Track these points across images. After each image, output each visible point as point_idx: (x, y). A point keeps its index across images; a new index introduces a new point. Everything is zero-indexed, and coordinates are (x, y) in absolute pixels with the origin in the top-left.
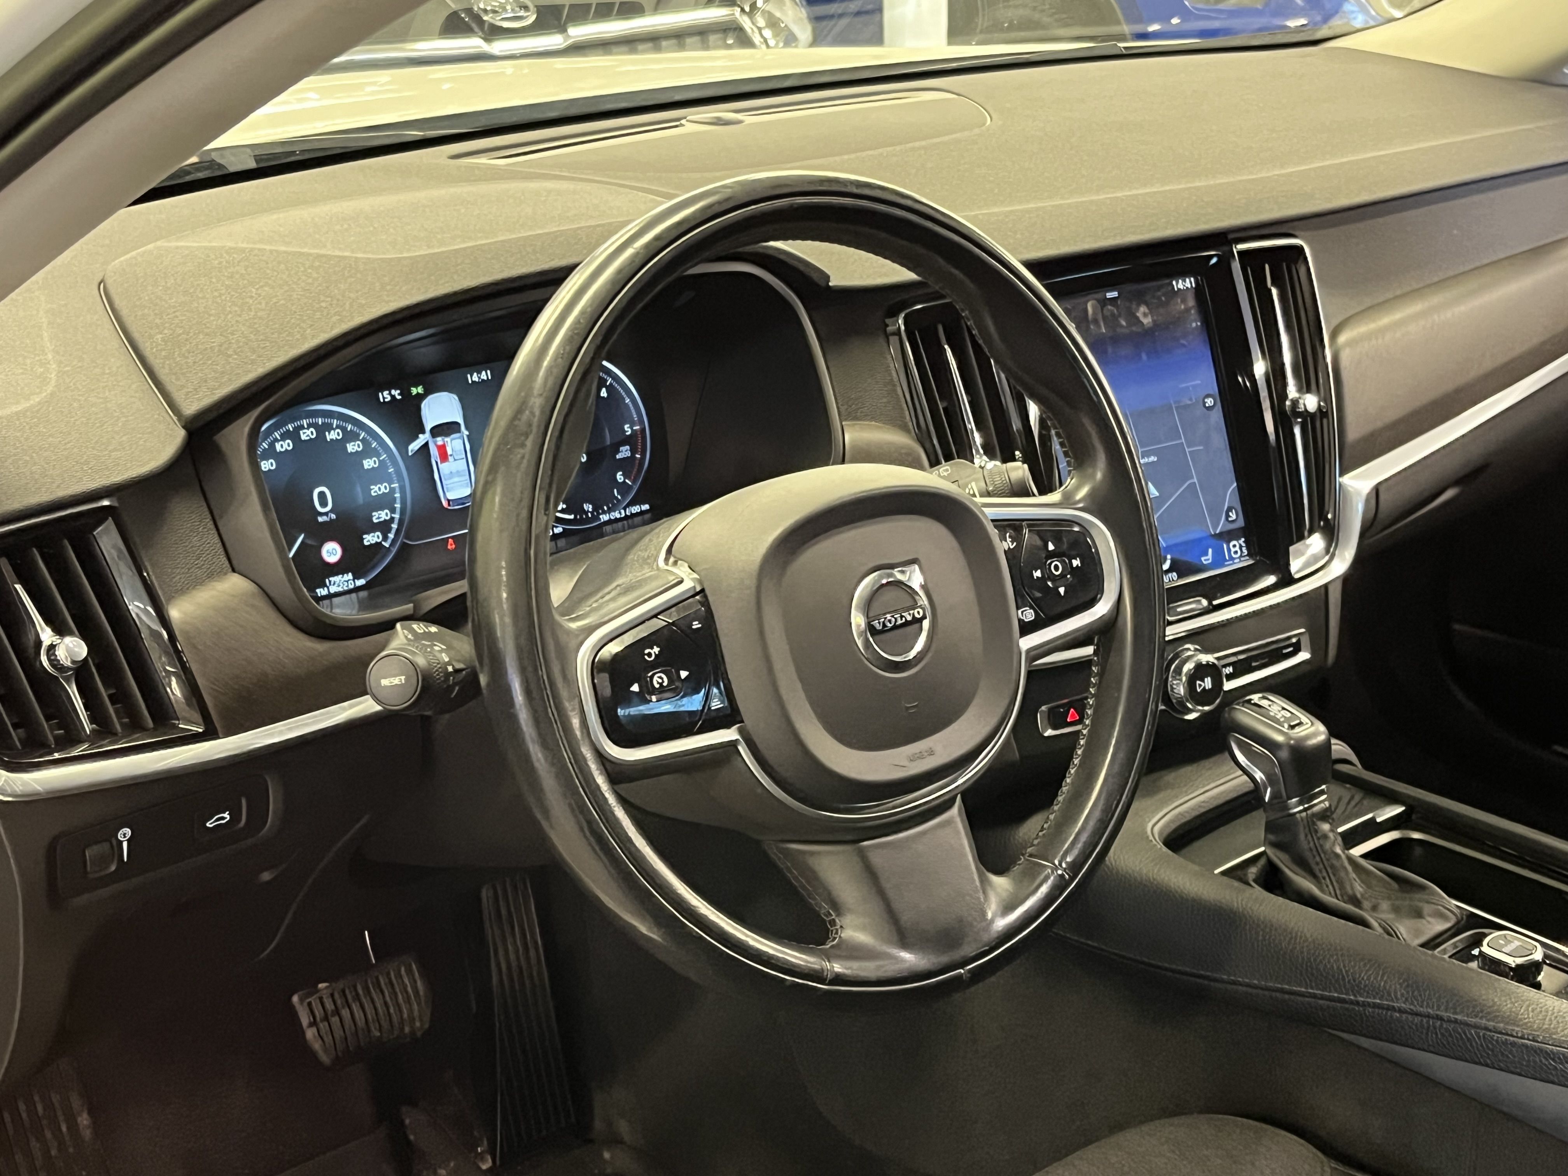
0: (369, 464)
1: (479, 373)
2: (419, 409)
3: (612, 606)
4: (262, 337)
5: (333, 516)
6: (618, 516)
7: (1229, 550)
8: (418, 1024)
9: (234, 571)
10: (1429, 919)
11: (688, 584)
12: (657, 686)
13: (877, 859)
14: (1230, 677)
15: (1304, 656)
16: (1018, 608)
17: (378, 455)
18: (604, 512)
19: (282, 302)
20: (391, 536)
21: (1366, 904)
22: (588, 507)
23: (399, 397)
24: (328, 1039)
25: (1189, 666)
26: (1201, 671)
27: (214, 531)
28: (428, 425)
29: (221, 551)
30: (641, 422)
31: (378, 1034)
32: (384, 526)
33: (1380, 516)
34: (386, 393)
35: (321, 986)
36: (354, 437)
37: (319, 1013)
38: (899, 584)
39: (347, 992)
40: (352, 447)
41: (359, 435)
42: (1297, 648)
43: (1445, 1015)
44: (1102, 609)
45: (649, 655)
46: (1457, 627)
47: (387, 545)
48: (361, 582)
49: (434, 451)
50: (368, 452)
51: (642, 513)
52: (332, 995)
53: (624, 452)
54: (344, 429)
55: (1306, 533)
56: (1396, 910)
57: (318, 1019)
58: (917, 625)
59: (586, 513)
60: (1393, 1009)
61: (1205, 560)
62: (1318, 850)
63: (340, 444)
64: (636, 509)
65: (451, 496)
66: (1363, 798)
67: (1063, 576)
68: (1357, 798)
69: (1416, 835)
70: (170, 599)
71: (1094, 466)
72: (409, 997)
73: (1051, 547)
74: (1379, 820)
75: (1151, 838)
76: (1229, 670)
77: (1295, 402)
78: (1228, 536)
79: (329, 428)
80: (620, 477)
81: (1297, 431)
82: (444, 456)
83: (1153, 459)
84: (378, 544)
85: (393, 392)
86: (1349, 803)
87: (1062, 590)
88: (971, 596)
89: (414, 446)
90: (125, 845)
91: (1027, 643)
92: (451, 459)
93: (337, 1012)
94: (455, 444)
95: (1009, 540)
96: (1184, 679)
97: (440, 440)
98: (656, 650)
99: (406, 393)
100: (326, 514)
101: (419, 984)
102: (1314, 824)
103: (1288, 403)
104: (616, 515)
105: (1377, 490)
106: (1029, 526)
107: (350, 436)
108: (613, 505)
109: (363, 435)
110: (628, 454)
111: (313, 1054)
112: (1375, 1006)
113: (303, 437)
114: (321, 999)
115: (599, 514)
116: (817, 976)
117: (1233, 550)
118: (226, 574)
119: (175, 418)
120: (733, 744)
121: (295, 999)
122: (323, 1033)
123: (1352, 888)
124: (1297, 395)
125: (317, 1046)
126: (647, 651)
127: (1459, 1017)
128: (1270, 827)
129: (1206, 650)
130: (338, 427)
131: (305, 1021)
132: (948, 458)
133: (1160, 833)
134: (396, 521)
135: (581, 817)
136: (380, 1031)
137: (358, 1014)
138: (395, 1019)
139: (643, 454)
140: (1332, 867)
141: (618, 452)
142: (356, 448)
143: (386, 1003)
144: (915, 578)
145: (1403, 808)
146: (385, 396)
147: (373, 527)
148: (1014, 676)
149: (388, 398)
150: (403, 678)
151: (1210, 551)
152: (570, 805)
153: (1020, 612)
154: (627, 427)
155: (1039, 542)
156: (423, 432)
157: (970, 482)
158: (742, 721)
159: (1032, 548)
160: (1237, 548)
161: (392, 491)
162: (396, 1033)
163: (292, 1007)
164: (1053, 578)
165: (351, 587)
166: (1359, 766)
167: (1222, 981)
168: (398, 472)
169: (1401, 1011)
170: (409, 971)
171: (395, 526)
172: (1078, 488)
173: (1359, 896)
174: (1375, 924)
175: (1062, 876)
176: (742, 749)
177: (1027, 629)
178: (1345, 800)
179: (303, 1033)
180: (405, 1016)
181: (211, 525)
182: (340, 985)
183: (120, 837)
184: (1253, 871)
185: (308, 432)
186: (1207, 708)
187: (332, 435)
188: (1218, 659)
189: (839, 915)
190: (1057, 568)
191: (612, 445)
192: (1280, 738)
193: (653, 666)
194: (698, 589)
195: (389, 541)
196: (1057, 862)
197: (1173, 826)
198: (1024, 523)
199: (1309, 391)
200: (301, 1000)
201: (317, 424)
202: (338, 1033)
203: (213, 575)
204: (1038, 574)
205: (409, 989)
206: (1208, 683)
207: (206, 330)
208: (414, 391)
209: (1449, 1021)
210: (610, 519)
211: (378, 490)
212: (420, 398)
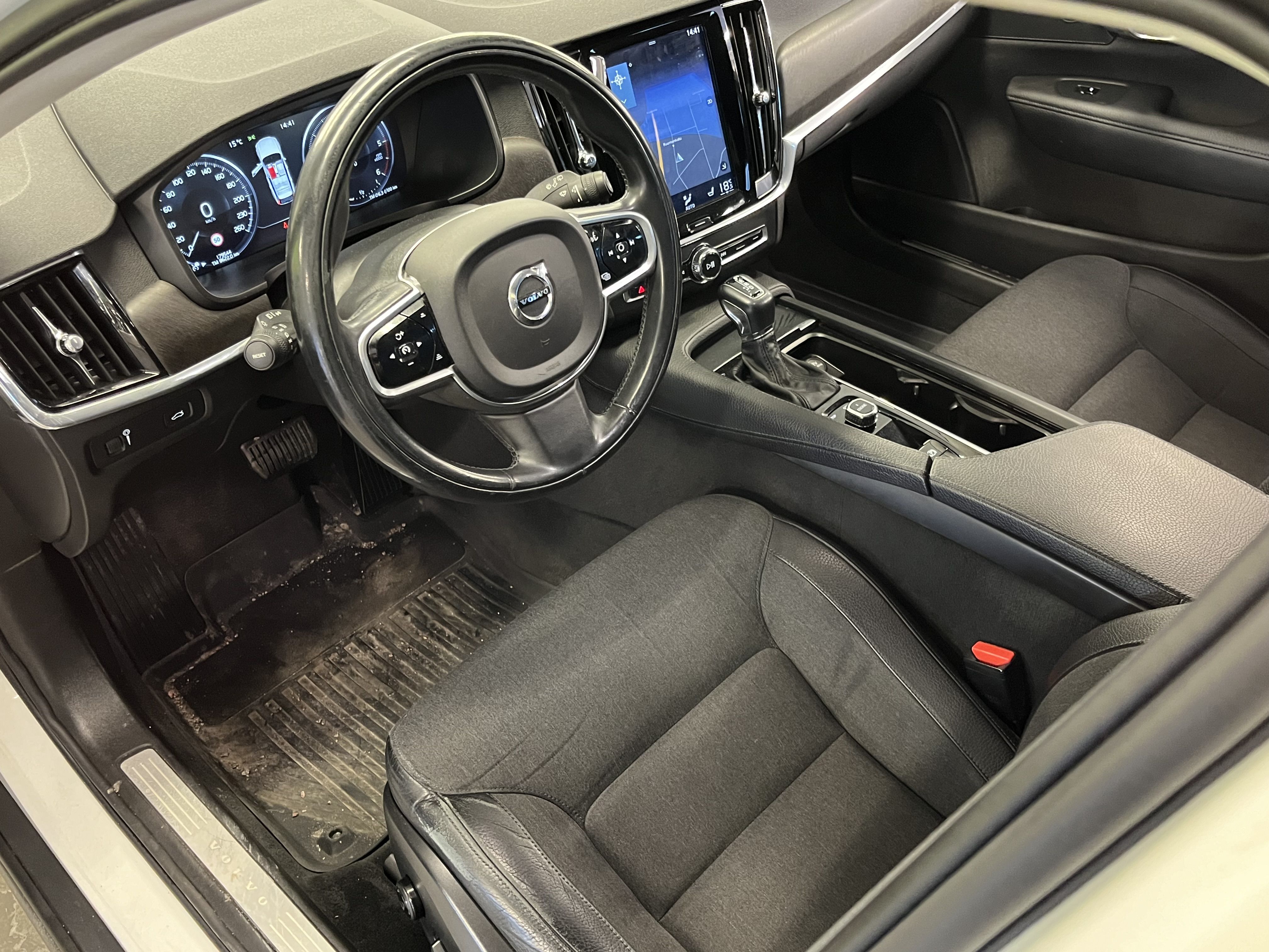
0: (230, 185)
1: (287, 122)
2: (254, 149)
3: (375, 309)
4: (150, 141)
5: (214, 219)
6: (380, 195)
7: (723, 187)
8: (311, 452)
9: (160, 279)
10: (823, 391)
11: (416, 292)
12: (405, 353)
13: (534, 420)
14: (724, 257)
15: (764, 239)
16: (601, 274)
17: (235, 180)
18: (371, 194)
19: (159, 116)
20: (250, 225)
21: (792, 383)
22: (362, 192)
23: (241, 143)
24: (264, 466)
25: (703, 256)
26: (709, 258)
27: (144, 258)
28: (261, 158)
29: (151, 269)
30: (387, 138)
31: (290, 460)
32: (245, 220)
33: (806, 152)
34: (233, 142)
35: (255, 439)
36: (217, 171)
37: (257, 453)
38: (534, 277)
39: (270, 440)
40: (219, 177)
41: (221, 169)
42: (760, 236)
43: (827, 447)
44: (645, 267)
45: (398, 337)
46: (854, 178)
47: (248, 231)
48: (237, 254)
49: (267, 173)
50: (228, 178)
51: (394, 191)
52: (262, 443)
53: (379, 157)
54: (212, 167)
55: (765, 172)
56: (807, 386)
57: (257, 456)
58: (545, 299)
59: (361, 196)
60: (803, 443)
62: (768, 358)
63: (211, 176)
64: (389, 190)
65: (281, 197)
66: (794, 316)
67: (625, 251)
68: (792, 315)
69: (820, 335)
70: (126, 302)
71: (639, 185)
72: (304, 439)
73: (618, 236)
74: (801, 329)
75: (684, 353)
76: (725, 253)
77: (756, 96)
78: (722, 179)
79: (203, 167)
80: (378, 172)
81: (759, 114)
82: (274, 175)
83: (679, 139)
84: (243, 232)
85: (237, 141)
86: (787, 319)
87: (625, 260)
88: (574, 274)
89: (255, 172)
90: (128, 438)
91: (607, 292)
92: (277, 175)
93: (266, 452)
94: (280, 166)
95: (594, 236)
96: (700, 262)
97: (270, 166)
98: (402, 333)
99: (245, 140)
100: (209, 218)
101: (308, 431)
102: (765, 344)
103: (754, 97)
104: (379, 194)
105: (804, 140)
106: (605, 226)
107: (216, 171)
108: (376, 189)
109: (223, 169)
110: (381, 158)
111: (257, 475)
112: (794, 442)
113: (189, 175)
114: (257, 446)
115: (368, 196)
116: (507, 487)
117: (725, 186)
118: (156, 281)
119: (107, 194)
120: (451, 377)
121: (242, 447)
122: (261, 463)
123: (785, 376)
124: (759, 93)
125: (258, 470)
126: (397, 335)
127: (834, 448)
128: (744, 346)
129: (711, 246)
130: (208, 166)
131: (249, 457)
132: (560, 170)
133: (689, 349)
134: (252, 216)
135: (371, 432)
136: (291, 457)
137: (277, 450)
138: (299, 451)
139: (390, 156)
140: (775, 365)
141: (375, 157)
142: (221, 177)
143: (292, 443)
144: (542, 271)
145: (814, 321)
146: (233, 144)
147: (239, 222)
148: (601, 308)
149: (235, 145)
150: (264, 354)
151: (713, 188)
152: (364, 427)
153: (602, 276)
154: (378, 142)
155: (611, 235)
156: (259, 162)
157: (574, 185)
158: (454, 363)
159: (607, 238)
160: (727, 185)
161: (247, 199)
162: (300, 458)
163: (241, 451)
164: (620, 253)
165: (232, 258)
166: (793, 296)
167: (720, 428)
168: (248, 188)
169: (806, 444)
170: (302, 426)
171: (251, 220)
172: (631, 198)
173: (788, 379)
174: (795, 397)
175: (631, 413)
176: (456, 378)
177: (606, 284)
178: (785, 318)
179: (251, 465)
180: (304, 448)
181: (141, 254)
182: (266, 437)
183: (124, 434)
184: (735, 370)
185: (191, 172)
186: (712, 278)
187: (205, 172)
188: (717, 249)
189: (517, 449)
190: (621, 248)
191: (371, 154)
192: (747, 302)
193: (401, 342)
194: (422, 293)
195: (249, 229)
196: (628, 406)
197: (696, 344)
198: (602, 224)
199: (765, 89)
200: (246, 448)
201: (195, 166)
202: (269, 462)
203: (148, 284)
204: (611, 253)
205: (304, 435)
206: (713, 264)
207: (116, 134)
208: (250, 138)
209: (829, 450)
210: (376, 198)
211: (238, 199)
212: (254, 142)
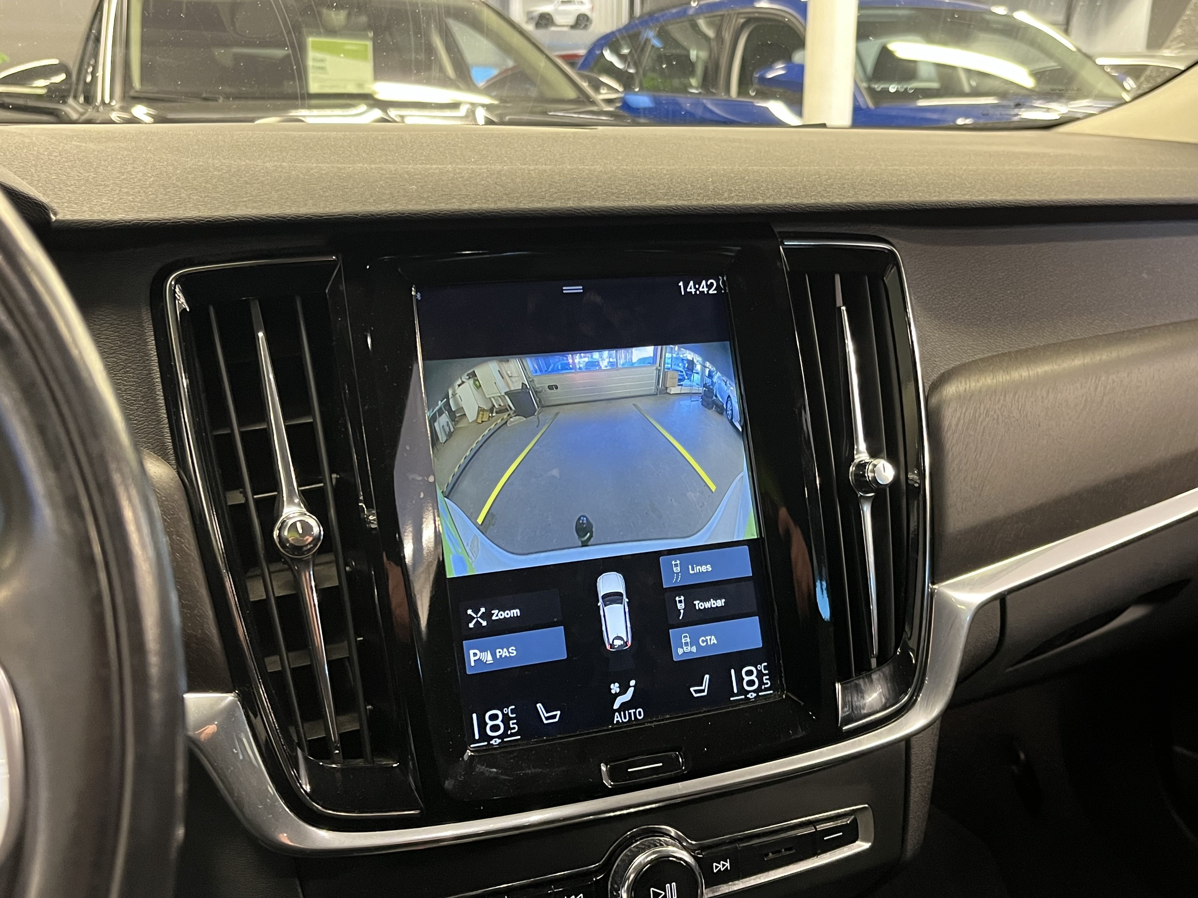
7: (740, 679)
15: (859, 846)
25: (644, 859)
26: (662, 870)
33: (1008, 640)
42: (850, 836)
55: (874, 662)
61: (697, 692)
77: (862, 466)
81: (867, 510)
103: (853, 467)
117: (746, 679)
160: (753, 678)
199: (890, 455)
206: (671, 891)
